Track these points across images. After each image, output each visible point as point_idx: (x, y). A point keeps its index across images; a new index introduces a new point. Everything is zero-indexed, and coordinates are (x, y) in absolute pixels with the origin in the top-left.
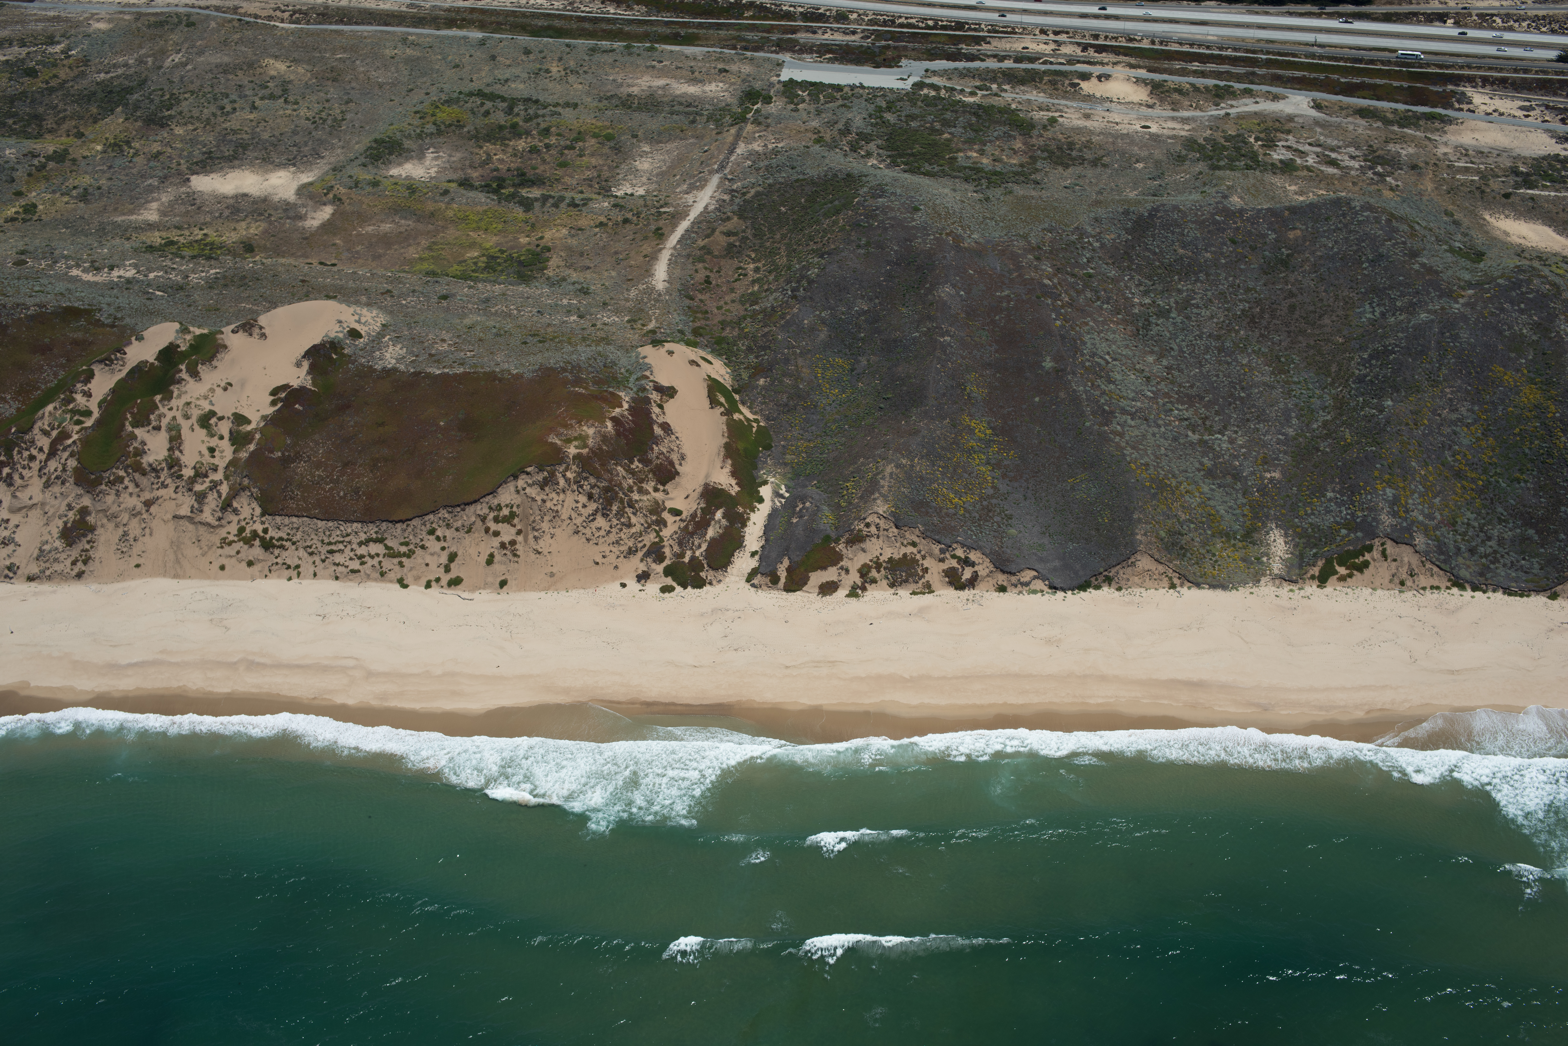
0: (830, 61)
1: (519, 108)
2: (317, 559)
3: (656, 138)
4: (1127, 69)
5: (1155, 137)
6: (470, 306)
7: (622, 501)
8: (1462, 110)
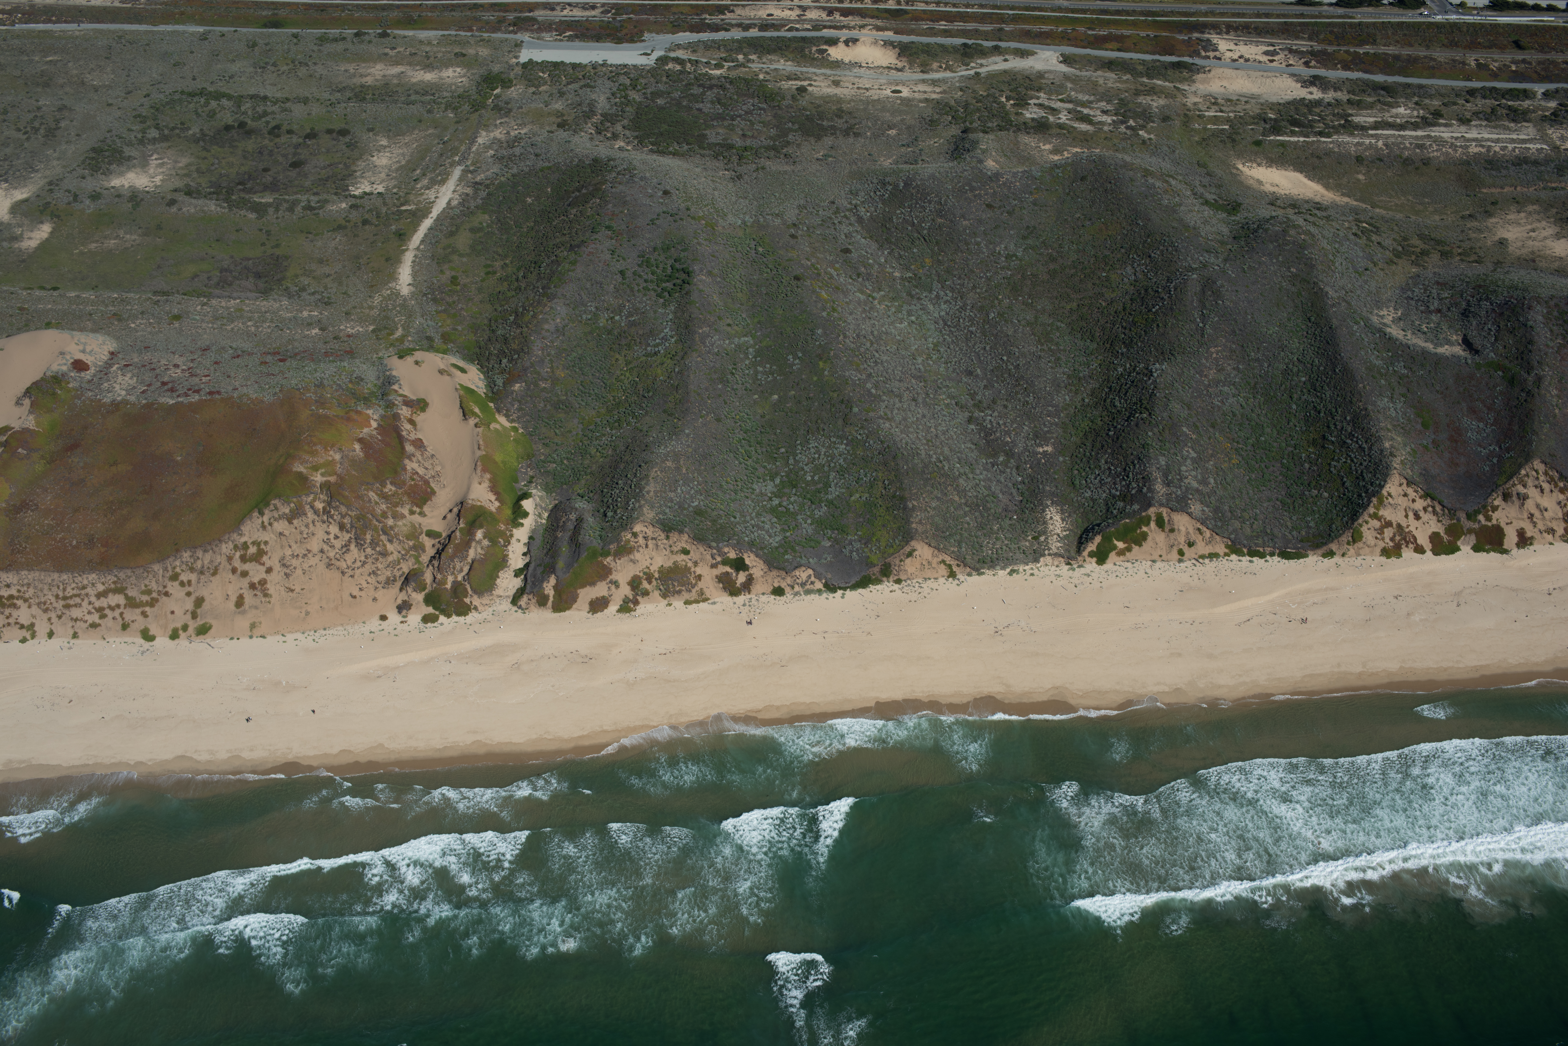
0: (570, 39)
1: (247, 106)
2: (53, 615)
3: (394, 130)
4: (874, 32)
5: (907, 101)
6: (204, 325)
7: (375, 529)
8: (1208, 57)
